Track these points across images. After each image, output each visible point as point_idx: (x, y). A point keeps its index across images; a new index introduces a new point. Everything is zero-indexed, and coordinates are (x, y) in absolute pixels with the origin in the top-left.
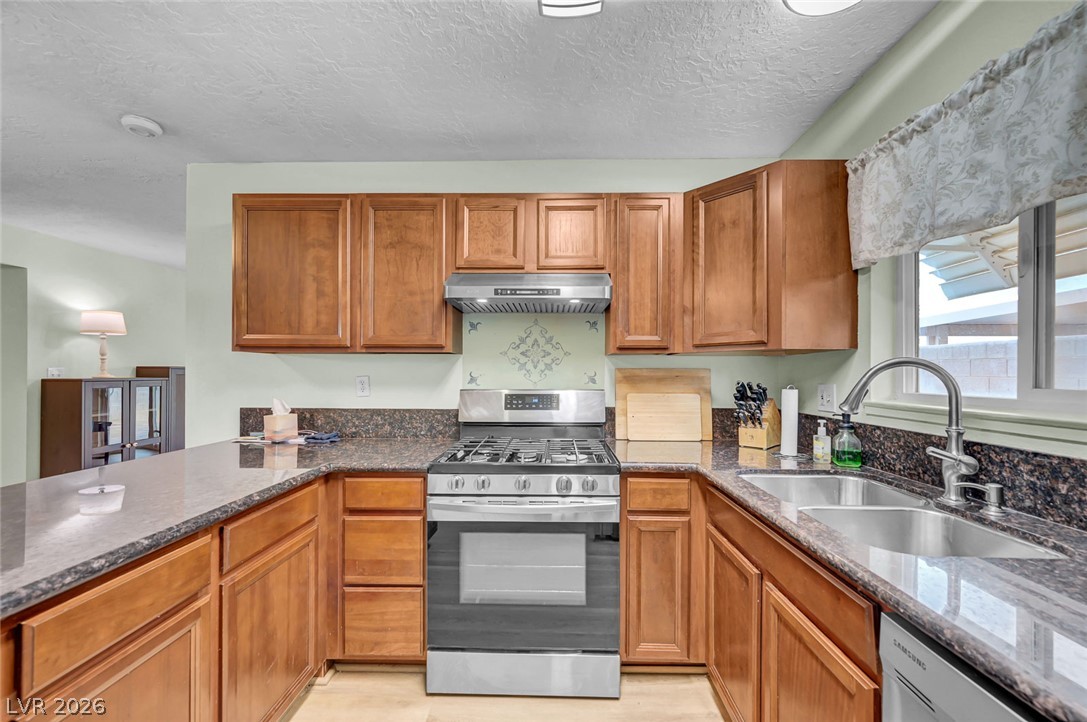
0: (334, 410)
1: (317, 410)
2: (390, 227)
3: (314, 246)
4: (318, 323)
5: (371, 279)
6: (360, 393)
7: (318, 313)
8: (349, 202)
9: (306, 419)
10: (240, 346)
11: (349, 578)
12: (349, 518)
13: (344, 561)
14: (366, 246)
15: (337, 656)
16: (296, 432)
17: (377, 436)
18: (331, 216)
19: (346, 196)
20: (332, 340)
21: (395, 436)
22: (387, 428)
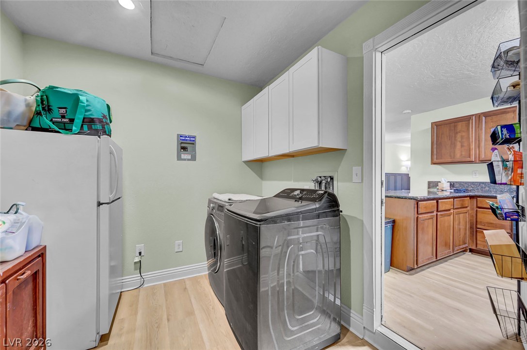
0: (463, 182)
1: (456, 182)
2: (492, 122)
3: (460, 132)
4: (461, 155)
5: (483, 140)
6: (474, 177)
7: (461, 152)
8: (474, 117)
9: (452, 185)
10: (433, 163)
11: (478, 226)
12: (478, 209)
13: (477, 221)
14: (481, 129)
15: (474, 247)
16: (449, 188)
17: (482, 191)
18: (467, 122)
19: (473, 115)
20: (468, 159)
21: (491, 191)
22: (487, 188)
